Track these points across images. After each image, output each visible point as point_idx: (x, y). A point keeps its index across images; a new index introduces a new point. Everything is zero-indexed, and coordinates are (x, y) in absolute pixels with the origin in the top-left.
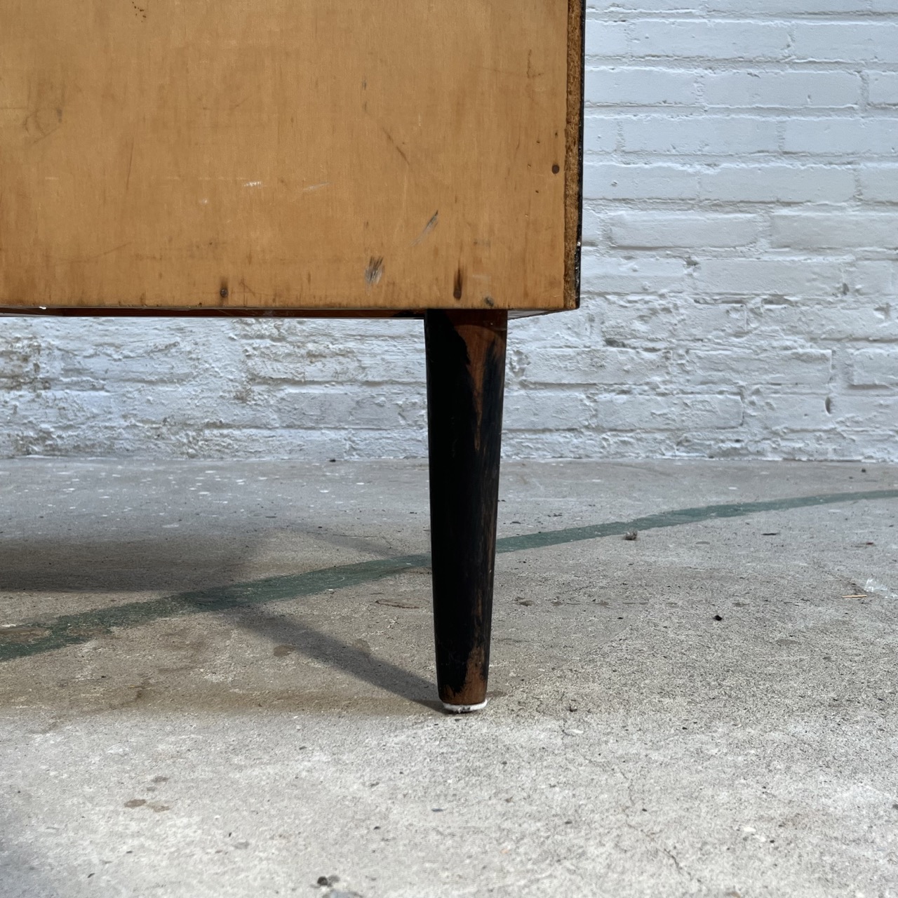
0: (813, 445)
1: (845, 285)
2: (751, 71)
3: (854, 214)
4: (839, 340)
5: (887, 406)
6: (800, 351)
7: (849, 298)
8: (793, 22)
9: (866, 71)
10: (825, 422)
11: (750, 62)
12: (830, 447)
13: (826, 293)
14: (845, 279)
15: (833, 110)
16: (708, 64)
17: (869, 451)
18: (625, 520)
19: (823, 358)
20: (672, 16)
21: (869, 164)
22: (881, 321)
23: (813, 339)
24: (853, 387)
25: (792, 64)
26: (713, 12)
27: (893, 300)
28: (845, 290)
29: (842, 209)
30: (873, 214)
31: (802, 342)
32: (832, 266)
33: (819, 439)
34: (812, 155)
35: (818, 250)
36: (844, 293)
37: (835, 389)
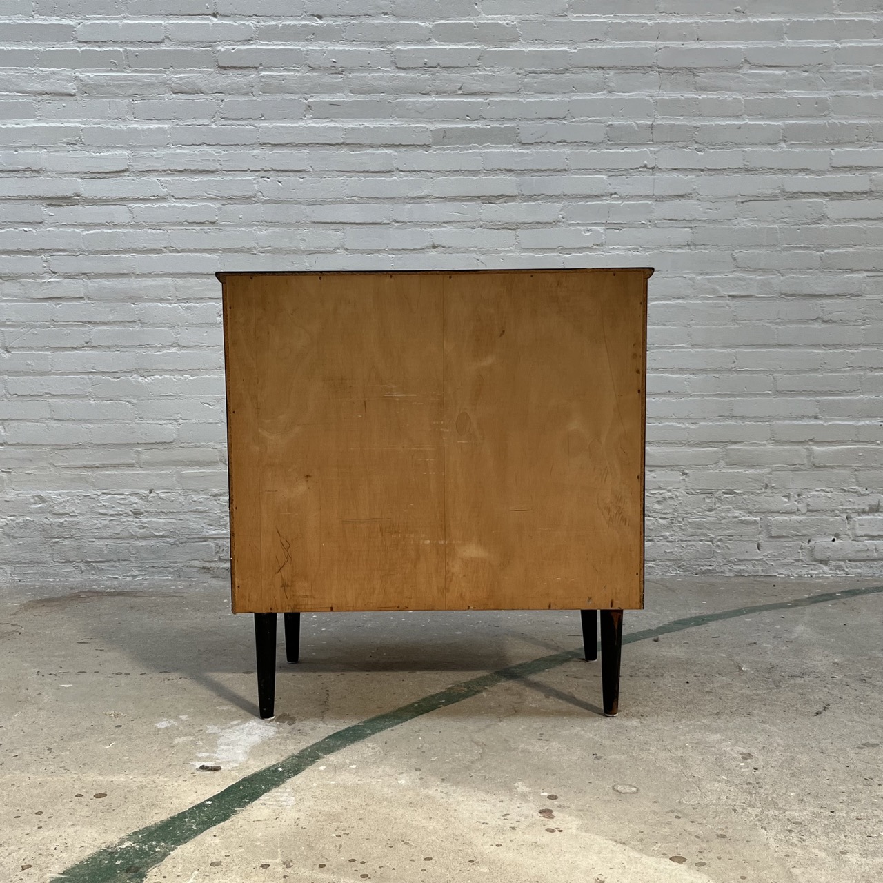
0: (751, 568)
1: (766, 484)
2: (714, 375)
3: (770, 447)
4: (764, 513)
5: (790, 547)
6: (743, 518)
7: (769, 491)
8: (737, 350)
9: (775, 375)
10: (757, 555)
11: (715, 371)
12: (760, 568)
13: (757, 489)
14: (766, 481)
15: (758, 394)
16: (692, 372)
17: (781, 571)
18: (653, 628)
19: (755, 522)
20: (673, 348)
21: (777, 422)
22: (786, 503)
23: (750, 513)
24: (771, 537)
25: (737, 371)
26: (694, 346)
27: (792, 492)
28: (767, 486)
29: (764, 445)
30: (780, 447)
31: (743, 513)
32: (759, 474)
33: (753, 564)
34: (748, 418)
35: (751, 467)
36: (766, 488)
37: (762, 538)
